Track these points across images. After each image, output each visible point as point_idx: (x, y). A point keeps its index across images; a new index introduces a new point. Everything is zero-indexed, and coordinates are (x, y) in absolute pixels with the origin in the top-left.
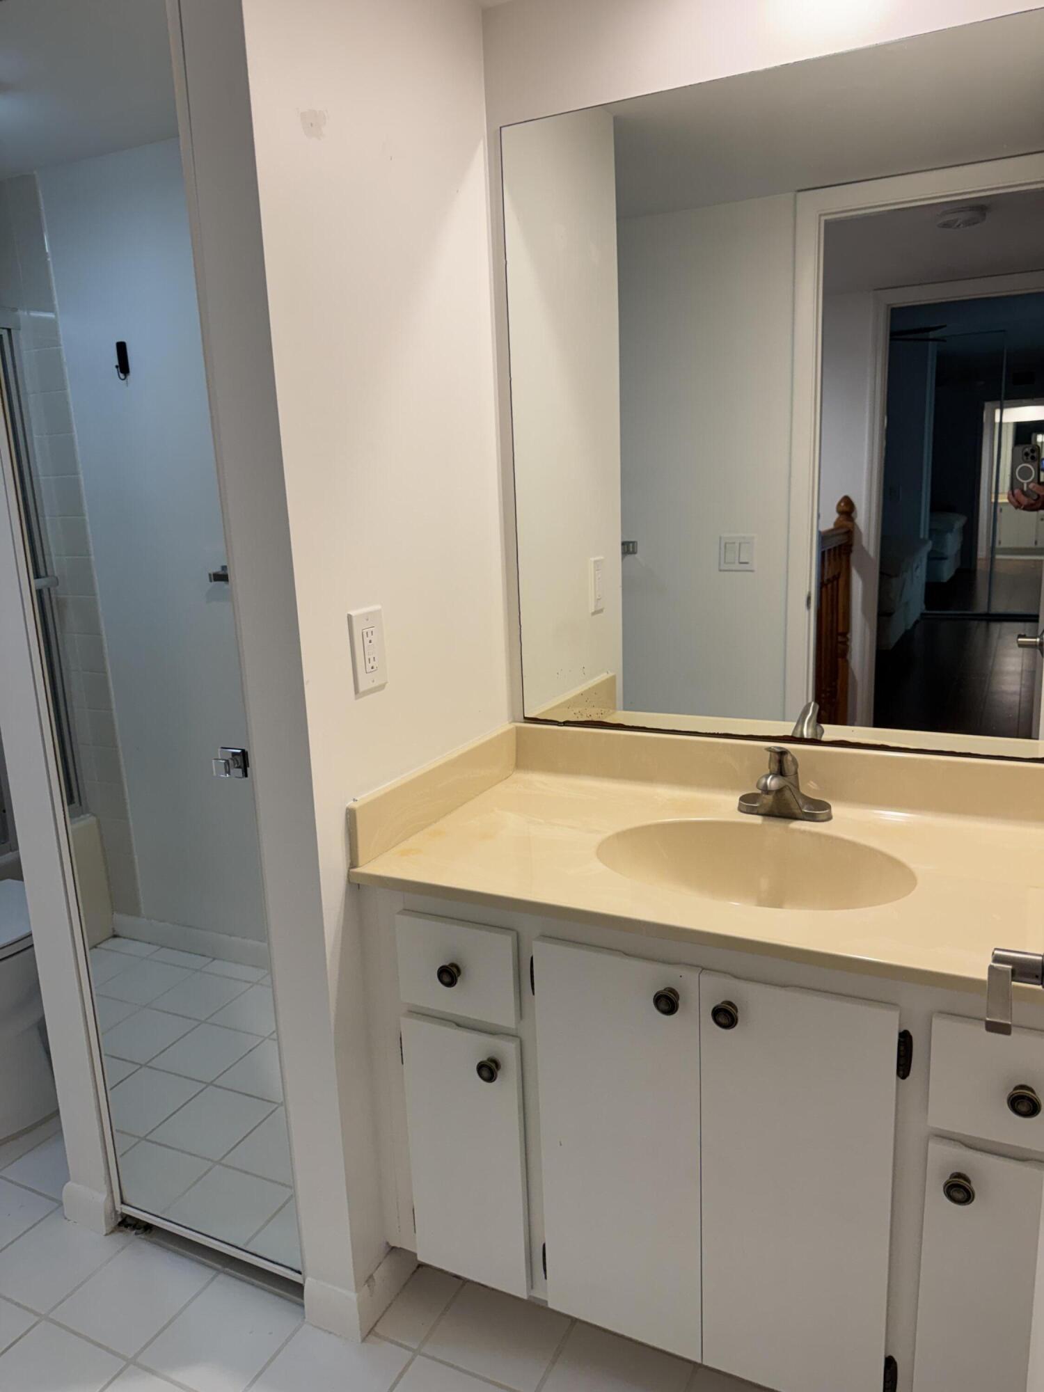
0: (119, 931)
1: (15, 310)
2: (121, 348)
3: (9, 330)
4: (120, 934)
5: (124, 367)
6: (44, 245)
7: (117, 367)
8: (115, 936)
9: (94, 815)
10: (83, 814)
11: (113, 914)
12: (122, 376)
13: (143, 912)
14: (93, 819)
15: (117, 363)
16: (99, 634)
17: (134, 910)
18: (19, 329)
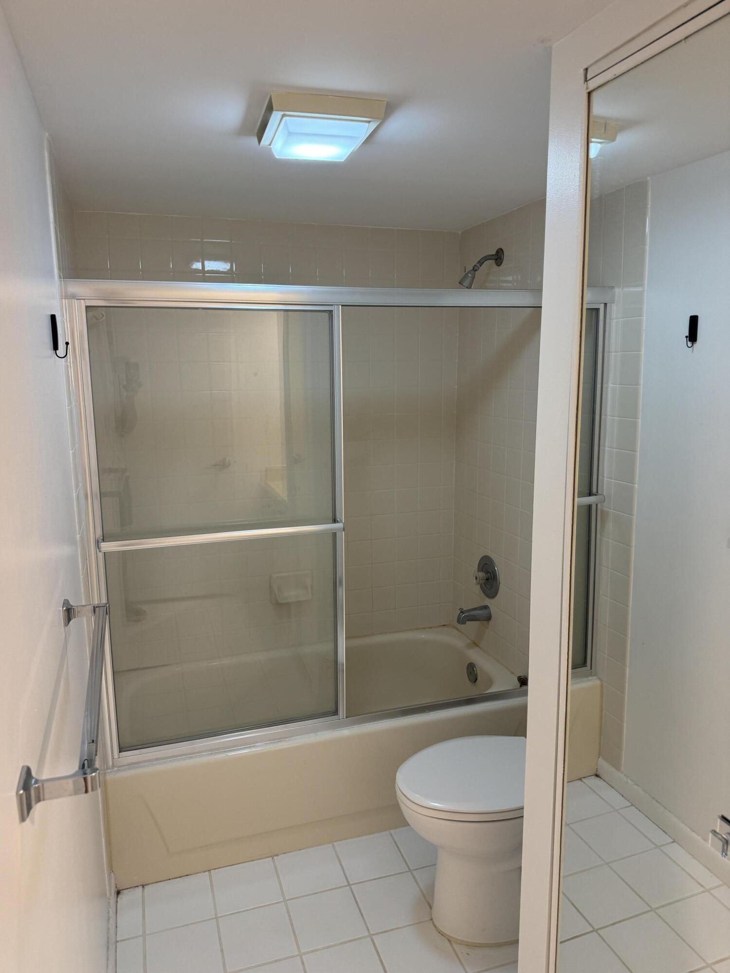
0: (600, 773)
1: (613, 287)
2: (694, 321)
3: (606, 304)
4: (601, 776)
5: (693, 336)
6: (645, 227)
7: (687, 337)
8: (597, 776)
9: (599, 679)
10: (591, 675)
11: (599, 757)
12: (690, 344)
13: (622, 769)
14: (598, 682)
15: (687, 334)
16: (629, 546)
17: (616, 763)
18: (614, 303)
